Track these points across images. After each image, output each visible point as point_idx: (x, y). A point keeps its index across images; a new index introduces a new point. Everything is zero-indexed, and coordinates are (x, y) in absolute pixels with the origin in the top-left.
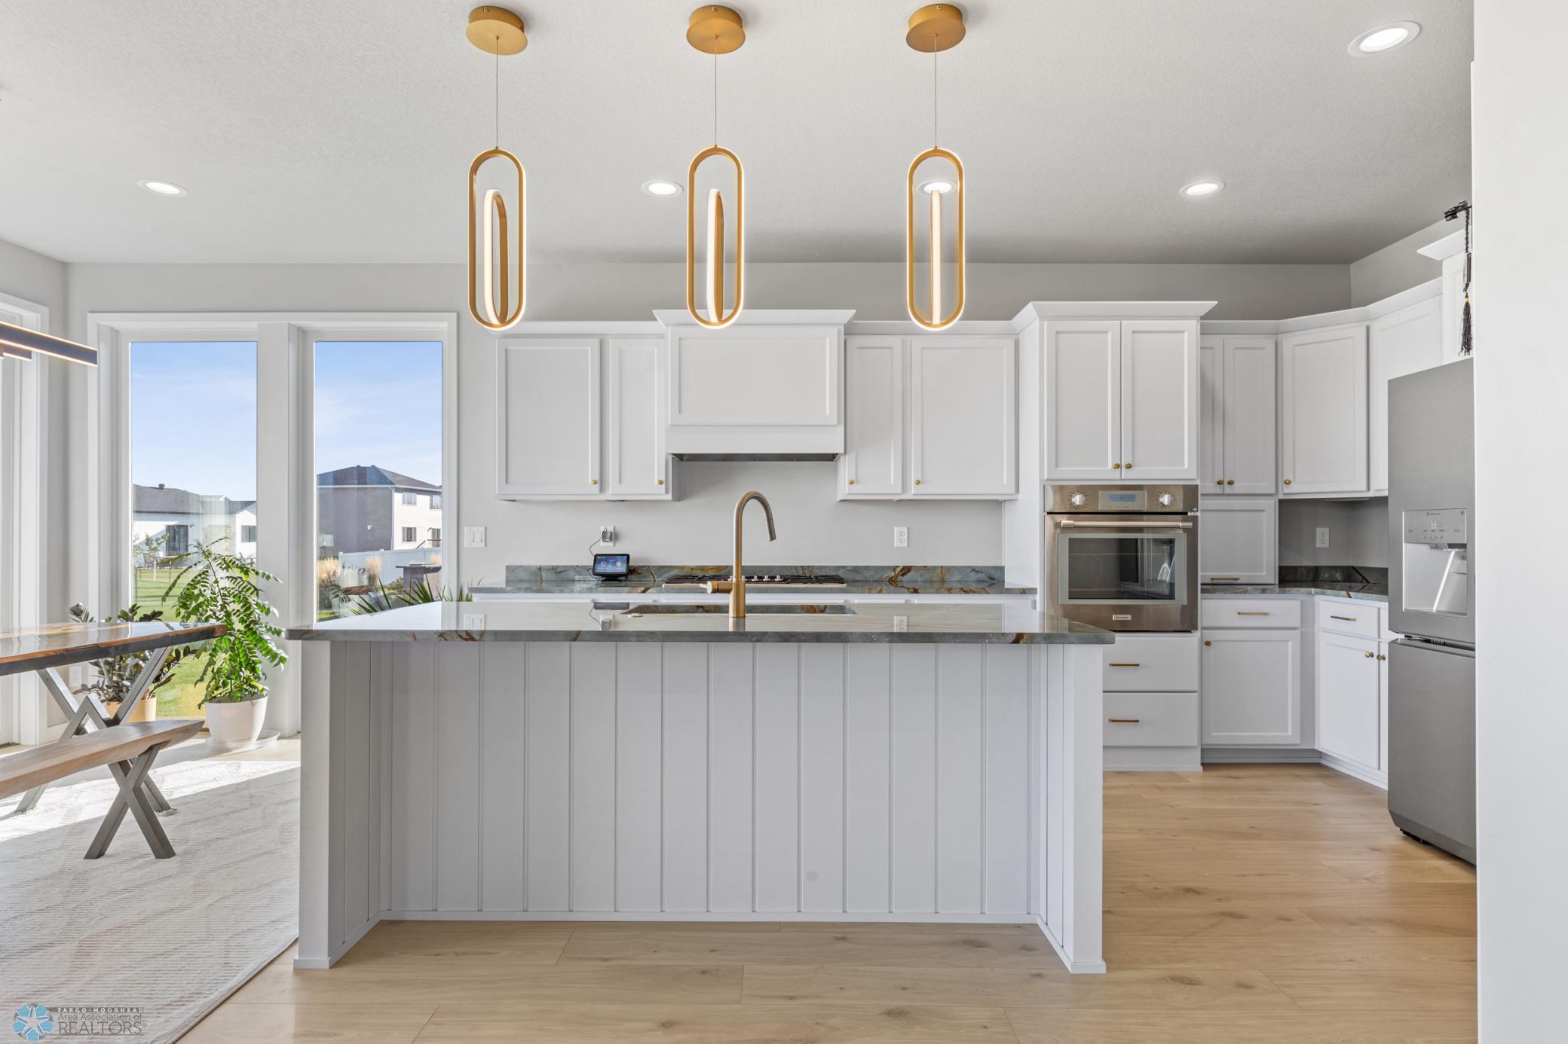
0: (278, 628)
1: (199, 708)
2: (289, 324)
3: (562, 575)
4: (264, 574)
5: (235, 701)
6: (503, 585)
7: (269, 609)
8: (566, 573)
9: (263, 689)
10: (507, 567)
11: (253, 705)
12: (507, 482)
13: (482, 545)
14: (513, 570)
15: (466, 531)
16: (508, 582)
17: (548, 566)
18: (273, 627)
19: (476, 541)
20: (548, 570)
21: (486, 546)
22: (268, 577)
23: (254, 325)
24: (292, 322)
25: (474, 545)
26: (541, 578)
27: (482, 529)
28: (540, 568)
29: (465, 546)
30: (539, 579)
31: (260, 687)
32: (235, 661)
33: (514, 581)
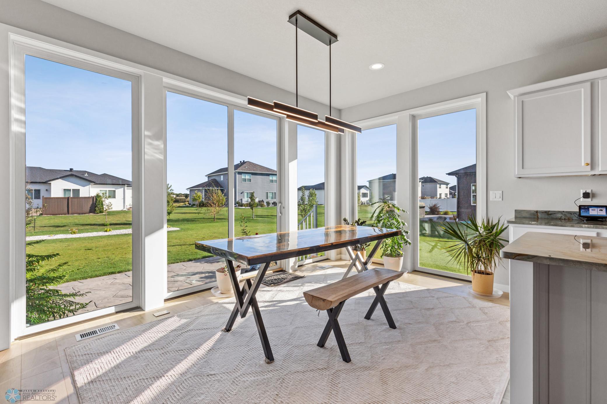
0: (407, 231)
1: (381, 257)
2: (410, 114)
3: (552, 216)
4: (403, 210)
5: (393, 257)
6: (514, 220)
7: (404, 223)
8: (554, 215)
9: (402, 254)
10: (516, 210)
11: (399, 259)
12: (523, 168)
13: (501, 199)
14: (520, 212)
15: (491, 193)
16: (516, 217)
17: (542, 211)
18: (405, 230)
19: (497, 197)
20: (543, 213)
21: (502, 200)
22: (404, 211)
23: (397, 117)
24: (410, 113)
25: (495, 200)
26: (538, 217)
27: (501, 192)
28: (537, 212)
29: (491, 200)
30: (536, 217)
31: (401, 253)
32: (393, 242)
33: (520, 218)
